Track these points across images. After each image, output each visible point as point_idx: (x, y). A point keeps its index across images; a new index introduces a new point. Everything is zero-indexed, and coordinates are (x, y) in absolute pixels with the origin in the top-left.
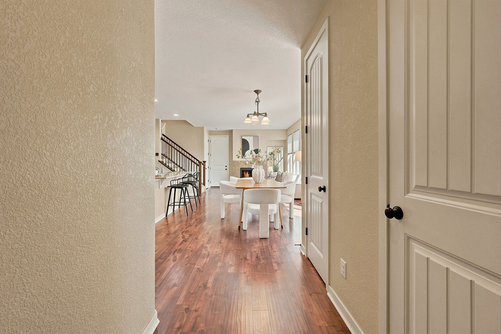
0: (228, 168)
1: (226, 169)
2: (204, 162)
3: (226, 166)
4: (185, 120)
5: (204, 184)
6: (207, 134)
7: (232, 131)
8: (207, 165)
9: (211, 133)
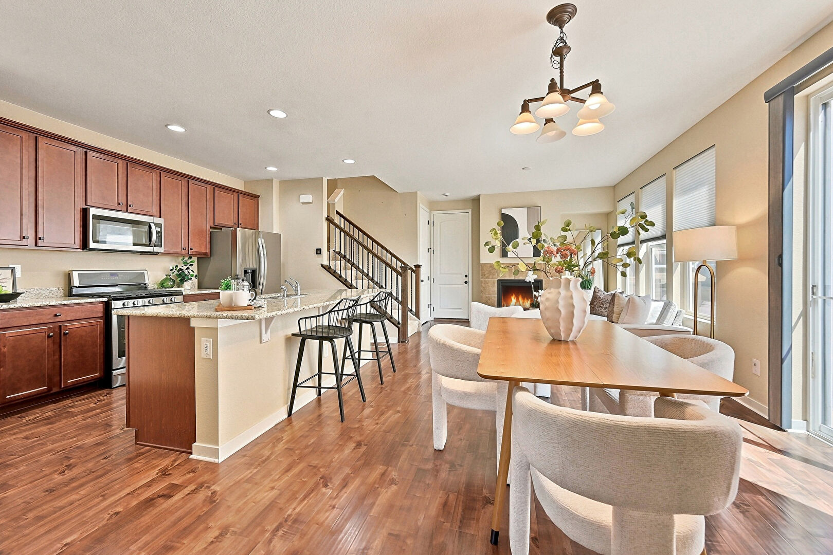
0: (470, 279)
1: (466, 282)
2: (418, 266)
3: (466, 276)
4: (373, 176)
5: (417, 315)
6: (426, 209)
7: (479, 200)
8: (424, 273)
9: (433, 206)
